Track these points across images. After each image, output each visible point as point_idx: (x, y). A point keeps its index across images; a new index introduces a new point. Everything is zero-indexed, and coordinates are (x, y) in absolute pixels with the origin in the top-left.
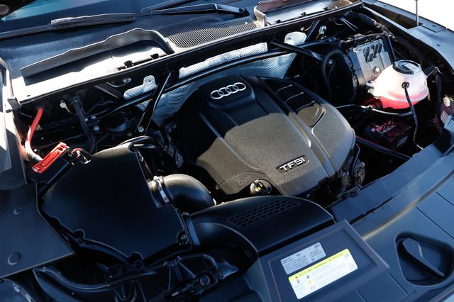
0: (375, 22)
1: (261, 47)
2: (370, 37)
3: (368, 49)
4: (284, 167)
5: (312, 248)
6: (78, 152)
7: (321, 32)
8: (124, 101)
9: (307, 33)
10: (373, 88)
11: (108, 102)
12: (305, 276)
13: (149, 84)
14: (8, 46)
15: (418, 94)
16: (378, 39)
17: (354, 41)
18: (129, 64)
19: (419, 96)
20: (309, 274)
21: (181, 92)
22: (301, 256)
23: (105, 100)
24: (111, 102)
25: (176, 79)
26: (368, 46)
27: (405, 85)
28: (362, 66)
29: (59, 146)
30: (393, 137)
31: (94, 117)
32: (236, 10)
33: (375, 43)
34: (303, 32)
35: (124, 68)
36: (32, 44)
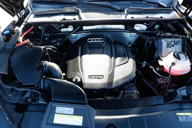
0: (185, 30)
1: (122, 27)
2: (175, 36)
3: (171, 42)
4: (91, 76)
5: (70, 109)
6: (31, 44)
7: (156, 27)
8: (60, 32)
9: (147, 26)
10: (162, 60)
11: (55, 31)
12: (61, 117)
13: (70, 29)
14: (37, 3)
15: (180, 70)
16: (180, 38)
17: (165, 36)
18: (64, 19)
19: (180, 72)
20: (63, 117)
21: (82, 35)
22: (64, 109)
23: (54, 30)
24: (56, 31)
25: (81, 30)
26: (172, 40)
27: (173, 64)
28: (163, 48)
29: (27, 40)
30: (164, 86)
31: (48, 35)
32: (119, 8)
33: (177, 40)
34: (145, 25)
35: (62, 20)
36: (43, 4)
